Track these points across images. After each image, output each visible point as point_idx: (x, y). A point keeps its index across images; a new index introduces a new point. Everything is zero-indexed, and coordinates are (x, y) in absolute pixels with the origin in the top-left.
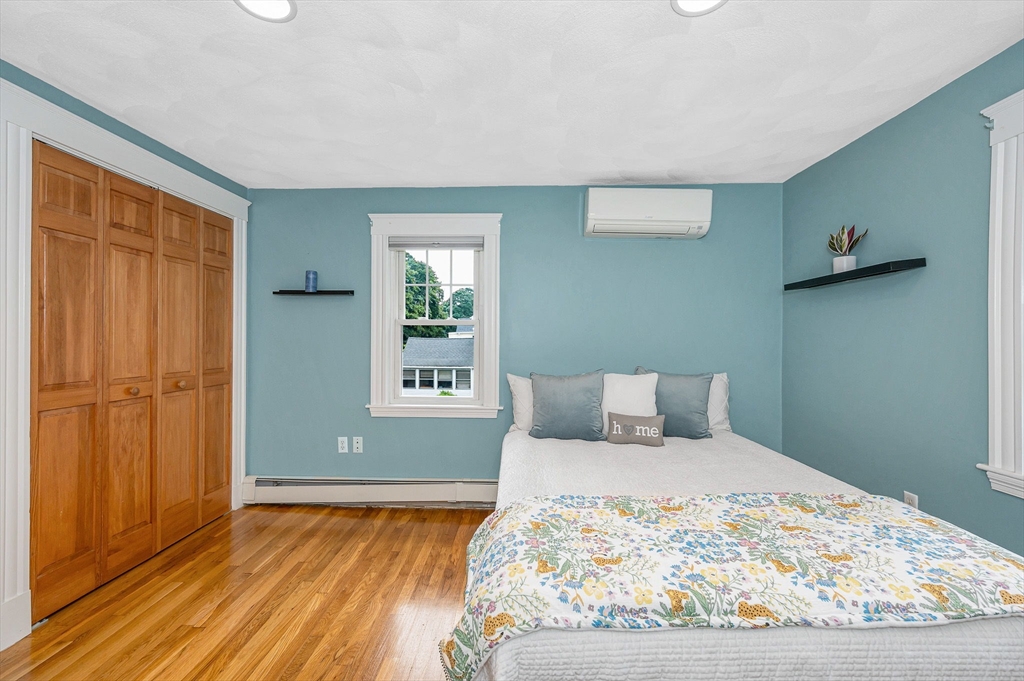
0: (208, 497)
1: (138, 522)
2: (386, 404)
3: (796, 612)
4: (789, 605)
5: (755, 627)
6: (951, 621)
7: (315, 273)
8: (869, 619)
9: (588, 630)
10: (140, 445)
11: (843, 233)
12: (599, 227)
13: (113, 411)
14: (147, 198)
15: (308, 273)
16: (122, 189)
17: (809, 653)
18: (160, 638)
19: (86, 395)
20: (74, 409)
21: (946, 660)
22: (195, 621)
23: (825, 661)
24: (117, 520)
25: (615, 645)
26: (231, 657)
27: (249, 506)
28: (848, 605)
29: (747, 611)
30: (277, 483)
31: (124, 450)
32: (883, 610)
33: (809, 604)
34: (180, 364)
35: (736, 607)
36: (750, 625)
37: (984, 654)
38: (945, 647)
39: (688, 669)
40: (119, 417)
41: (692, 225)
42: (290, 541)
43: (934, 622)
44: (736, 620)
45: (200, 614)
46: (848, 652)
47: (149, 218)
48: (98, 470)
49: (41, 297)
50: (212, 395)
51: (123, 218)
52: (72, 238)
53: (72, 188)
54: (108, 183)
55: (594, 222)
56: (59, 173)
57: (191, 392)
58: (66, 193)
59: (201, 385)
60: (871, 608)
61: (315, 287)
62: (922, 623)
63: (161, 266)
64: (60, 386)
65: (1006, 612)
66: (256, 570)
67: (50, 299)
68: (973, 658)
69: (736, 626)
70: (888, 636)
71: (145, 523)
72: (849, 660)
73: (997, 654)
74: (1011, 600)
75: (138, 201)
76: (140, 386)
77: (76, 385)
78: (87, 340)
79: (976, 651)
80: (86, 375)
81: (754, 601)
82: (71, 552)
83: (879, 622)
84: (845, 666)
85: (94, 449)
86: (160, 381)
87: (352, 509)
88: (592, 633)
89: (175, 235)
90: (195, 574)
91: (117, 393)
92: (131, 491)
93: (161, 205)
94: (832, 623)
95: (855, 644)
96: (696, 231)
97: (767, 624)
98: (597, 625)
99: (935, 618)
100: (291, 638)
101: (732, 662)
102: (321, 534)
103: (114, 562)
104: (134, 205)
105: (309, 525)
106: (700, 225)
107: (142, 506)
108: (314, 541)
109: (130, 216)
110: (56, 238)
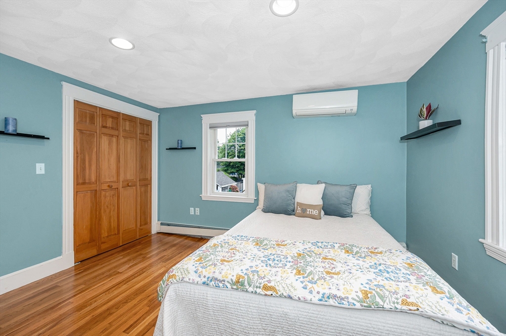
0: (142, 227)
1: (113, 233)
2: (208, 195)
3: (287, 292)
4: (286, 289)
5: (266, 295)
6: (363, 308)
7: (181, 141)
8: (321, 300)
9: (200, 285)
10: (114, 206)
11: (423, 108)
12: (298, 114)
13: (103, 193)
14: (116, 116)
15: (178, 140)
16: (106, 114)
17: (289, 311)
18: (108, 273)
19: (93, 187)
20: (89, 191)
21: (359, 326)
22: (120, 270)
23: (296, 315)
24: (105, 232)
25: (210, 293)
26: (125, 284)
27: (158, 233)
28: (315, 293)
29: (266, 288)
30: (169, 225)
31: (107, 207)
32: (331, 298)
33: (296, 289)
34: (129, 177)
35: (262, 285)
36: (264, 294)
37: (381, 327)
38: (360, 320)
39: (236, 307)
40: (105, 195)
41: (347, 109)
42: (166, 247)
43: (353, 307)
44: (258, 290)
45: (123, 268)
46: (308, 314)
47: (117, 124)
48: (98, 213)
49: (77, 153)
50: (143, 189)
51: (106, 124)
52: (88, 132)
53: (88, 115)
54: (101, 112)
55: (296, 111)
56: (83, 110)
57: (134, 187)
58: (86, 117)
59: (138, 185)
60: (326, 296)
61: (181, 146)
62: (347, 306)
63: (122, 140)
64: (84, 183)
65: (397, 309)
66: (149, 256)
67: (81, 154)
68: (374, 328)
69: (258, 293)
70: (330, 310)
71: (116, 234)
72: (308, 317)
73: (389, 329)
74: (407, 304)
75: (112, 117)
76: (113, 184)
77: (90, 183)
78: (94, 167)
79: (377, 325)
80: (93, 179)
81: (272, 284)
82: (88, 240)
83: (325, 302)
84: (305, 319)
85: (96, 206)
86: (121, 183)
87: (194, 238)
88: (201, 286)
89: (127, 128)
90: (128, 254)
91: (105, 187)
92: (110, 222)
93: (121, 118)
94: (302, 299)
95: (312, 310)
96: (350, 112)
97: (272, 295)
98: (204, 283)
99: (355, 305)
100: (147, 281)
101: (254, 308)
102: (178, 246)
103: (104, 247)
104: (111, 119)
105: (175, 242)
106: (352, 108)
107: (114, 228)
108: (174, 248)
109: (109, 123)
110: (82, 133)
